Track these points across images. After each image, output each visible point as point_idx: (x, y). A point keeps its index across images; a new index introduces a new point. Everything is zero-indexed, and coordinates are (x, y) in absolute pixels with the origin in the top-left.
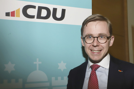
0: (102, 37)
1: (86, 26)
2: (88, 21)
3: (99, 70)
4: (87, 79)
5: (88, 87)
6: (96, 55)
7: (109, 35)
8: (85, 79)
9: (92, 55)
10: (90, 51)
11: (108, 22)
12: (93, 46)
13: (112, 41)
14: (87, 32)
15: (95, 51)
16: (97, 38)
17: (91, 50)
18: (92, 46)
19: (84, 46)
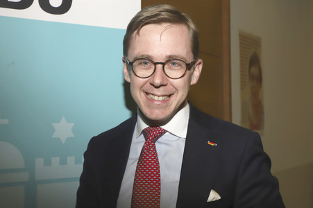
0: (174, 64)
1: (138, 33)
2: (141, 21)
3: (162, 141)
4: (132, 161)
5: (135, 179)
6: (159, 107)
7: (190, 59)
8: (129, 162)
9: (149, 106)
10: (143, 94)
11: (189, 27)
12: (152, 85)
13: (197, 72)
14: (138, 49)
15: (156, 98)
16: (163, 64)
17: (147, 94)
18: (148, 84)
19: (128, 80)
